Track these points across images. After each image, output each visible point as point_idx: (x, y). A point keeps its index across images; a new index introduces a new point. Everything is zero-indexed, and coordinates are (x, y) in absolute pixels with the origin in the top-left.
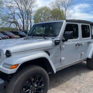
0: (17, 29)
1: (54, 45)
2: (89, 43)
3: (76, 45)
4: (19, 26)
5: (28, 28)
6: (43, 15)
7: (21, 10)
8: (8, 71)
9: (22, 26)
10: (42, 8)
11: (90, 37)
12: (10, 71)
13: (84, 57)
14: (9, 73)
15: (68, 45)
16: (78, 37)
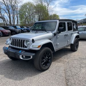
0: (4, 24)
1: (54, 36)
2: (72, 34)
3: (65, 36)
4: (5, 21)
5: (14, 22)
6: (27, 10)
7: (7, 5)
8: (36, 49)
9: (9, 21)
10: (26, 4)
11: (72, 30)
12: (37, 49)
13: (69, 43)
14: (37, 50)
15: (60, 35)
16: (65, 30)
